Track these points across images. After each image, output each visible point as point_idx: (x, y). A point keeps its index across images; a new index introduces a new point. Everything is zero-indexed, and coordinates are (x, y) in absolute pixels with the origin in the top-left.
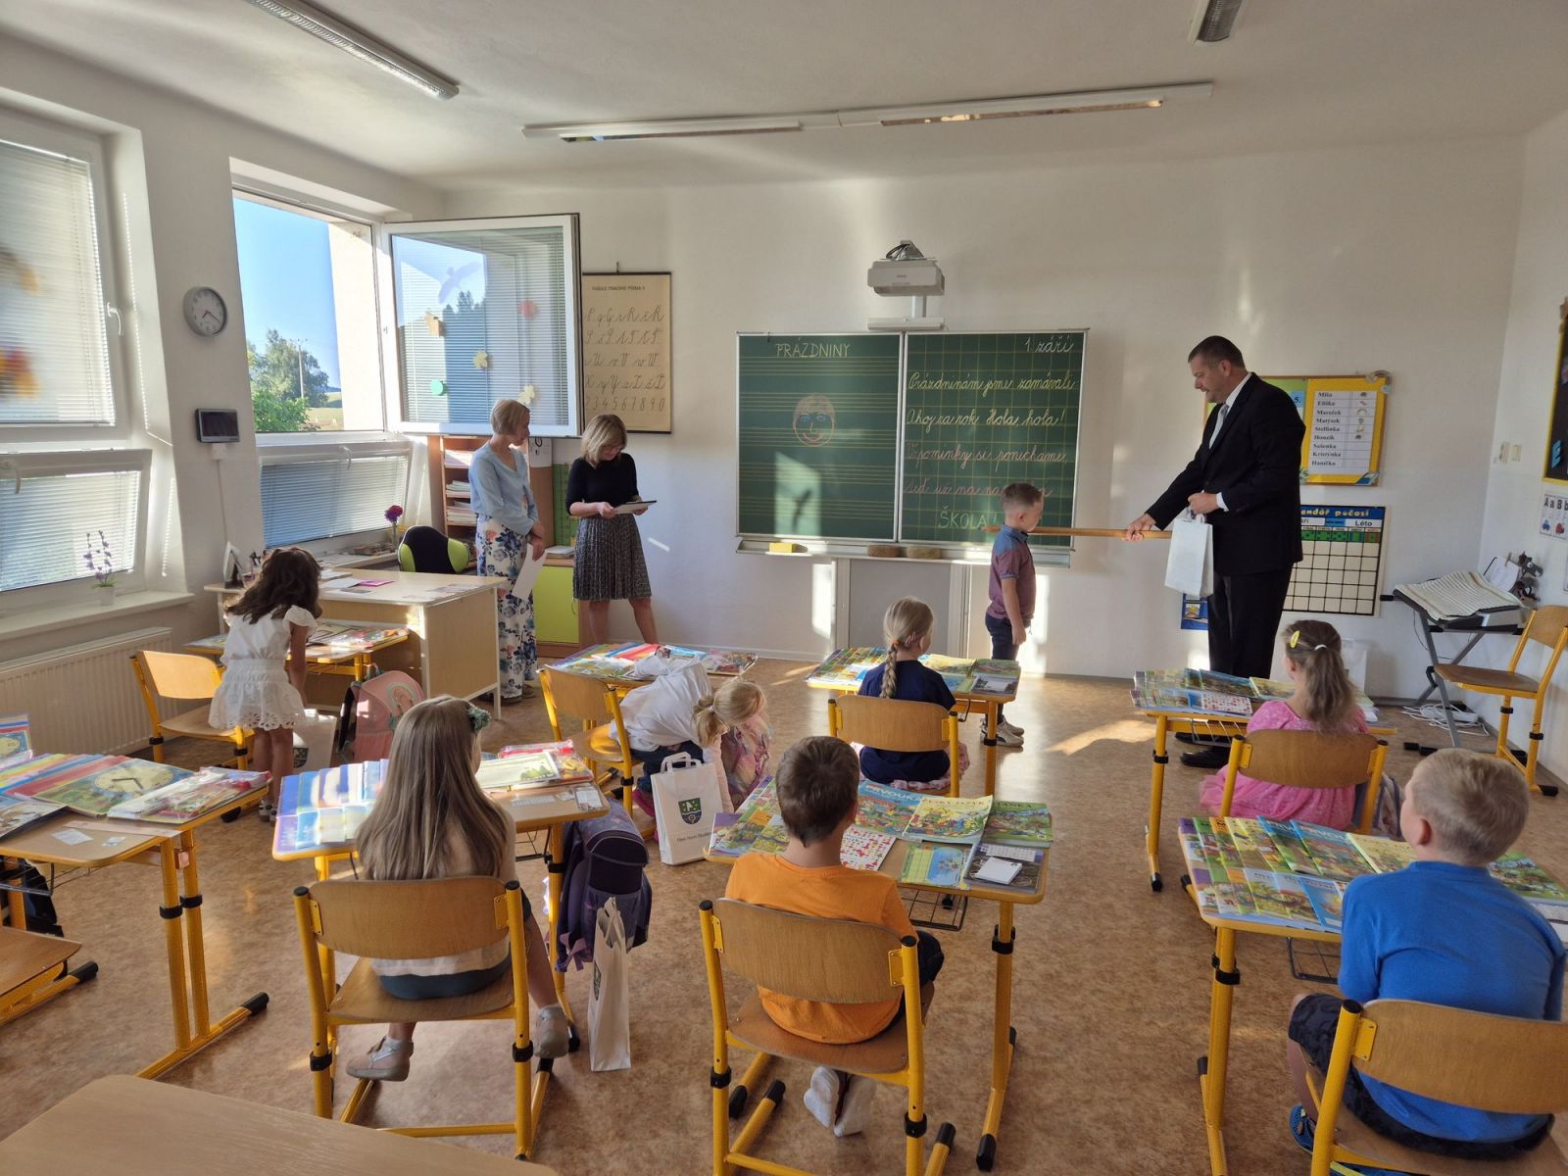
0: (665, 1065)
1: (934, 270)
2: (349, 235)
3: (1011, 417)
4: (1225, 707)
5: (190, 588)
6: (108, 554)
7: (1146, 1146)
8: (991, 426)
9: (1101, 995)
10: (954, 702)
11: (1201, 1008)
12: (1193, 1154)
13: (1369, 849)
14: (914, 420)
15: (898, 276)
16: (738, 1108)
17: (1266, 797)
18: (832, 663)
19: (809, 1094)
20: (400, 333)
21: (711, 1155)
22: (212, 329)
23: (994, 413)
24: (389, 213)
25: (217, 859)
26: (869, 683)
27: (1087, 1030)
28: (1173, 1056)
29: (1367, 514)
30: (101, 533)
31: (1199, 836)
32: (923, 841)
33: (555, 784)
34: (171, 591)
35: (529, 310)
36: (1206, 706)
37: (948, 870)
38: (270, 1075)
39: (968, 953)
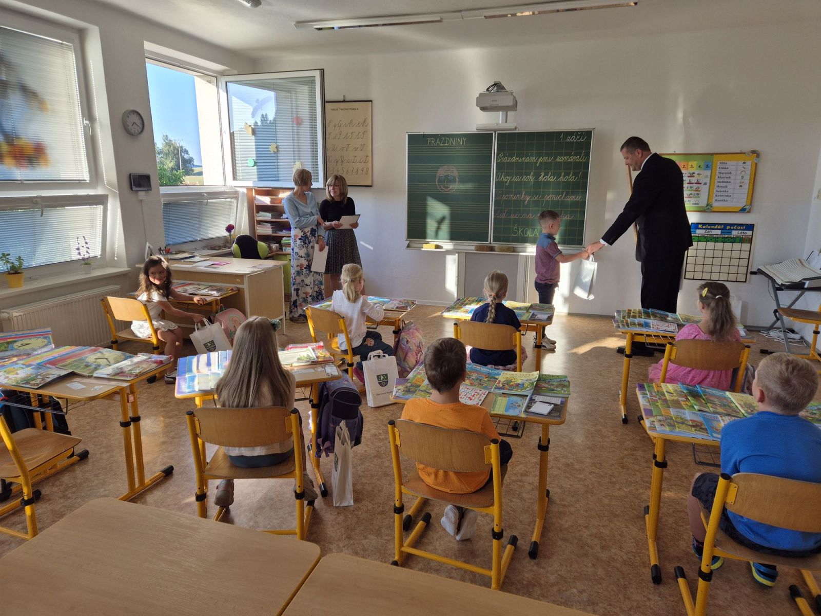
0: (370, 505)
1: (512, 97)
2: (206, 82)
3: (552, 177)
4: (664, 328)
5: (129, 266)
6: (88, 248)
7: (616, 549)
8: (541, 182)
9: (594, 475)
10: (520, 326)
11: (647, 482)
12: (640, 553)
13: (738, 400)
14: (501, 178)
15: (493, 101)
16: (407, 525)
17: (684, 375)
18: (456, 305)
19: (443, 519)
20: (232, 135)
21: (394, 548)
22: (136, 132)
23: (543, 174)
24: (225, 70)
25: (146, 401)
26: (476, 315)
27: (587, 492)
28: (631, 505)
29: (744, 228)
30: (84, 237)
31: (647, 392)
32: (503, 393)
33: (314, 363)
34: (120, 267)
35: (298, 121)
36: (653, 328)
37: (516, 408)
38: (175, 504)
39: (525, 453)
